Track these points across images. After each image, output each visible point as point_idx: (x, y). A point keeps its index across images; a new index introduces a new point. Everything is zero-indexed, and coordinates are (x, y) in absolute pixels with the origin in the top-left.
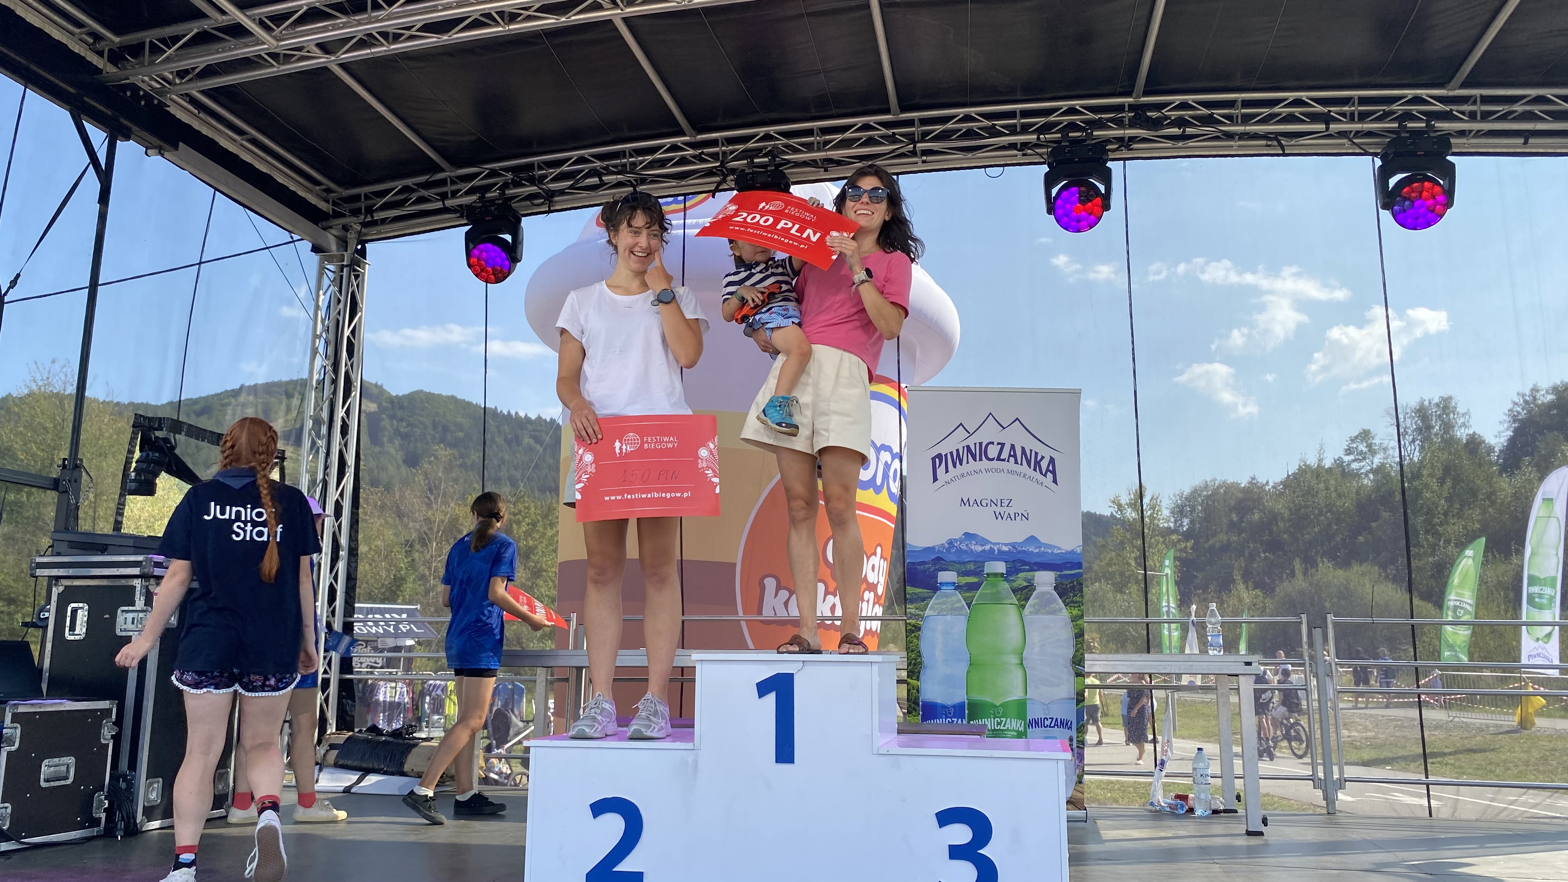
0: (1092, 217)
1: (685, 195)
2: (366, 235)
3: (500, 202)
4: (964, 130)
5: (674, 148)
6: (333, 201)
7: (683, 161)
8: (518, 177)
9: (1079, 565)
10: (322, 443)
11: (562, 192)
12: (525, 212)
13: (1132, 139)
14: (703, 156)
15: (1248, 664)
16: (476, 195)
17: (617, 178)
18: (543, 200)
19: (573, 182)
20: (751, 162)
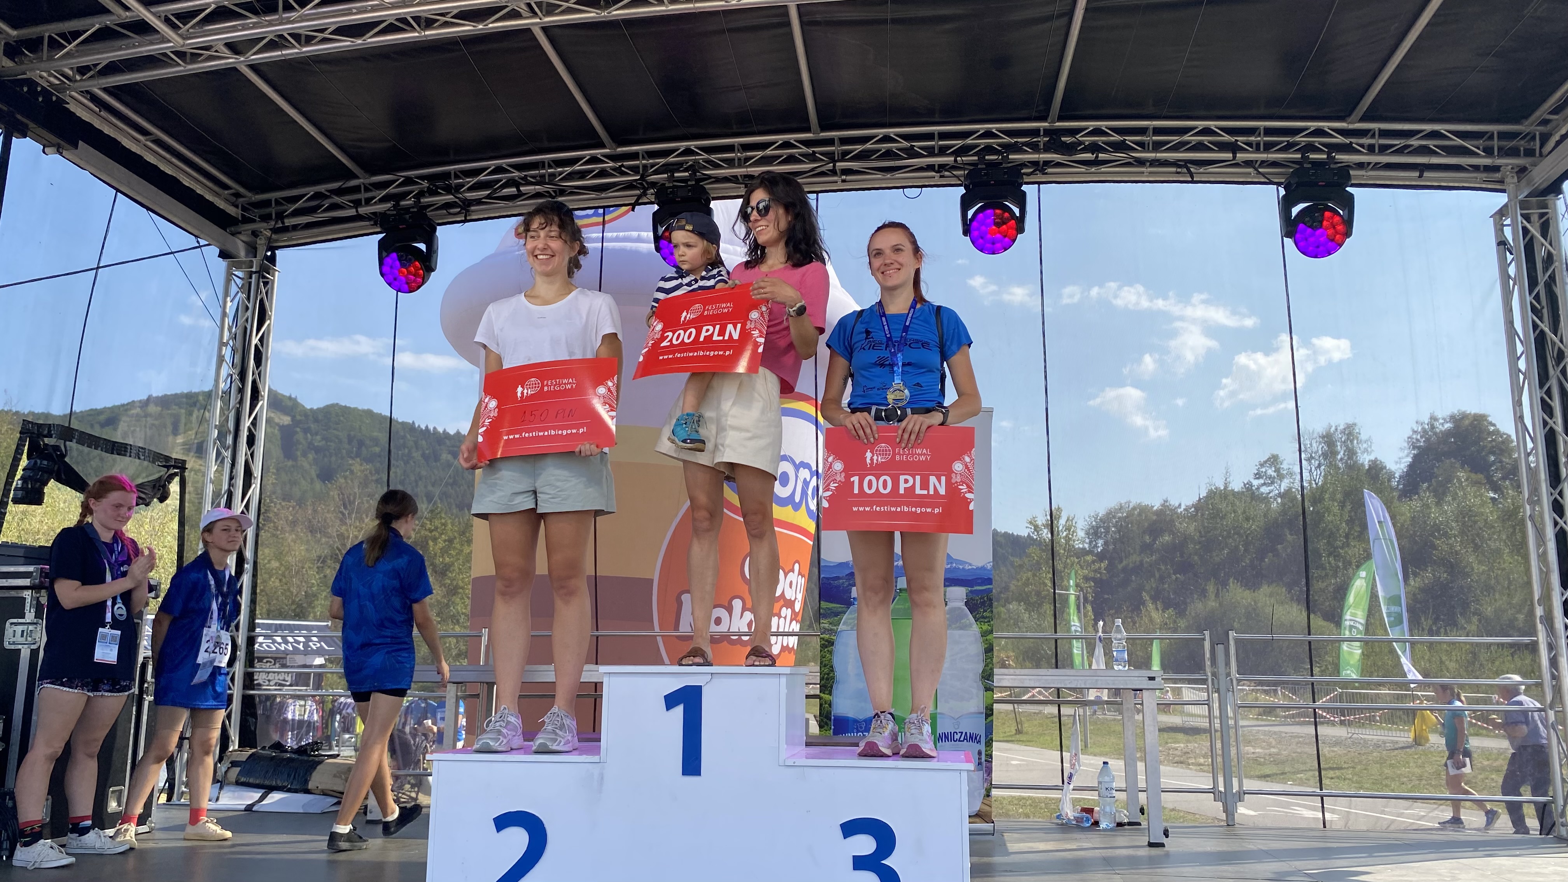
0: (1006, 239)
1: (604, 207)
2: (277, 241)
3: (415, 210)
4: (884, 150)
5: (594, 160)
6: (242, 206)
7: (603, 173)
8: (435, 186)
9: (989, 581)
10: (228, 454)
11: (479, 202)
12: (440, 221)
13: (1047, 163)
14: (623, 169)
15: (1152, 679)
16: (390, 202)
17: (535, 189)
18: (459, 209)
19: (490, 192)
20: (671, 176)
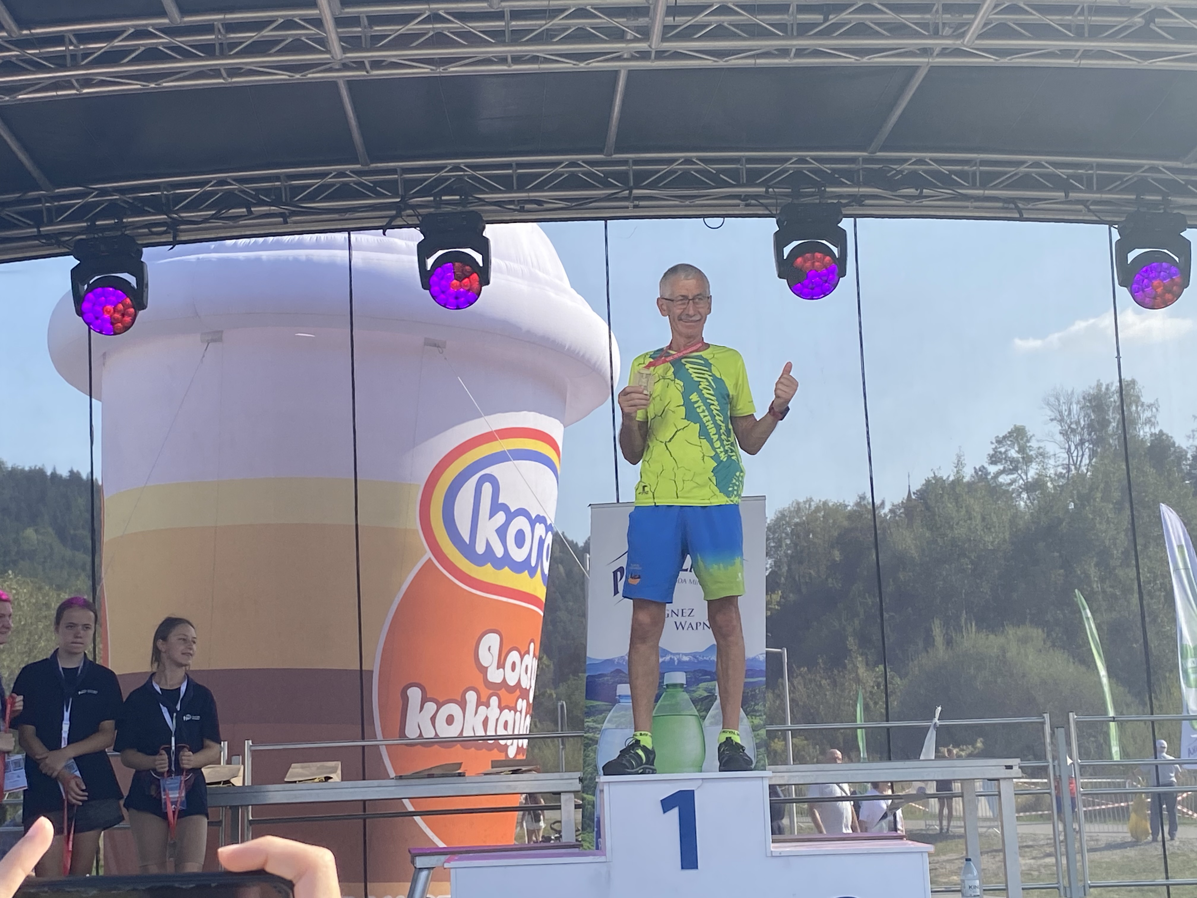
0: (827, 284)
1: (349, 230)
3: (117, 232)
4: (680, 172)
5: (340, 176)
12: (145, 243)
13: (865, 196)
14: (378, 188)
15: (1009, 767)
16: (84, 222)
17: (270, 210)
18: (165, 228)
19: (214, 212)
20: (438, 199)
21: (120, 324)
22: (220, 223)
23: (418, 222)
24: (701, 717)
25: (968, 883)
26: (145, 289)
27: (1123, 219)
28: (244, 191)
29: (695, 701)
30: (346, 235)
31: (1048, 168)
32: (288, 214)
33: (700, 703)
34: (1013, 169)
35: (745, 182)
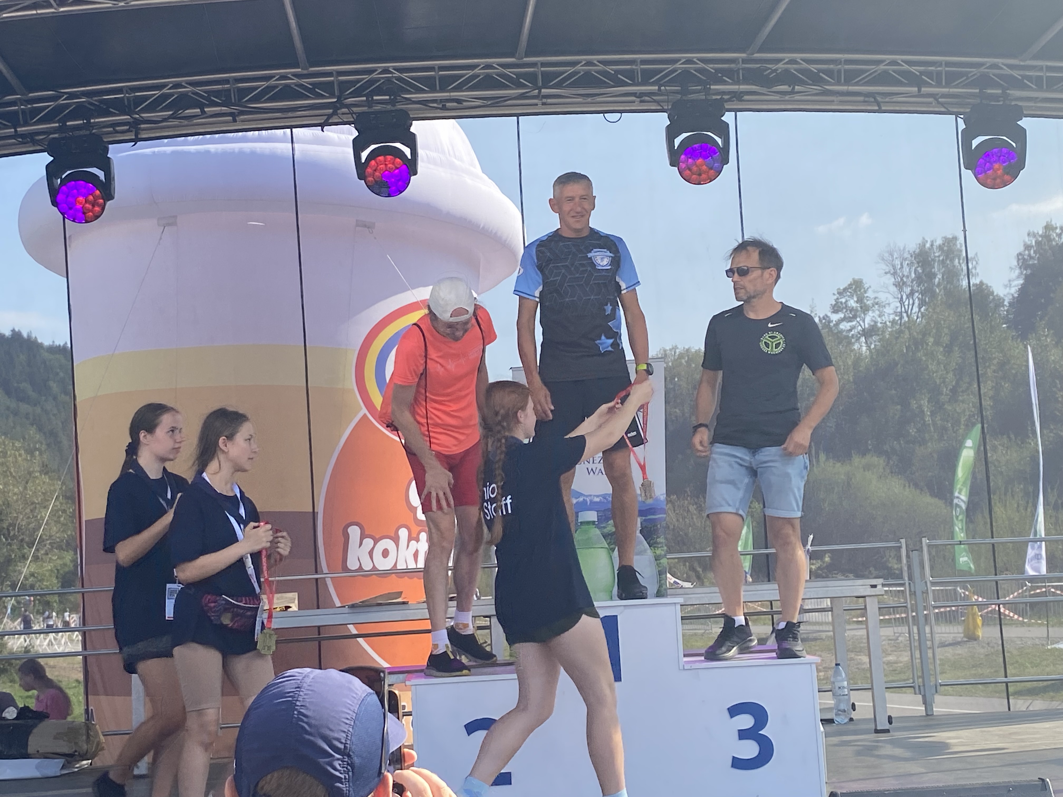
0: (712, 171)
4: (582, 73)
5: (283, 79)
12: (111, 141)
13: (743, 93)
14: (317, 90)
15: (874, 586)
16: (55, 123)
17: (221, 110)
18: (128, 127)
19: (171, 113)
20: (370, 99)
21: (91, 214)
22: (176, 122)
23: (352, 120)
24: (611, 549)
25: (837, 685)
26: (112, 182)
27: (968, 110)
28: (197, 93)
29: (605, 536)
30: (288, 131)
31: (903, 66)
32: (237, 114)
33: (610, 537)
34: (873, 67)
35: (640, 80)
